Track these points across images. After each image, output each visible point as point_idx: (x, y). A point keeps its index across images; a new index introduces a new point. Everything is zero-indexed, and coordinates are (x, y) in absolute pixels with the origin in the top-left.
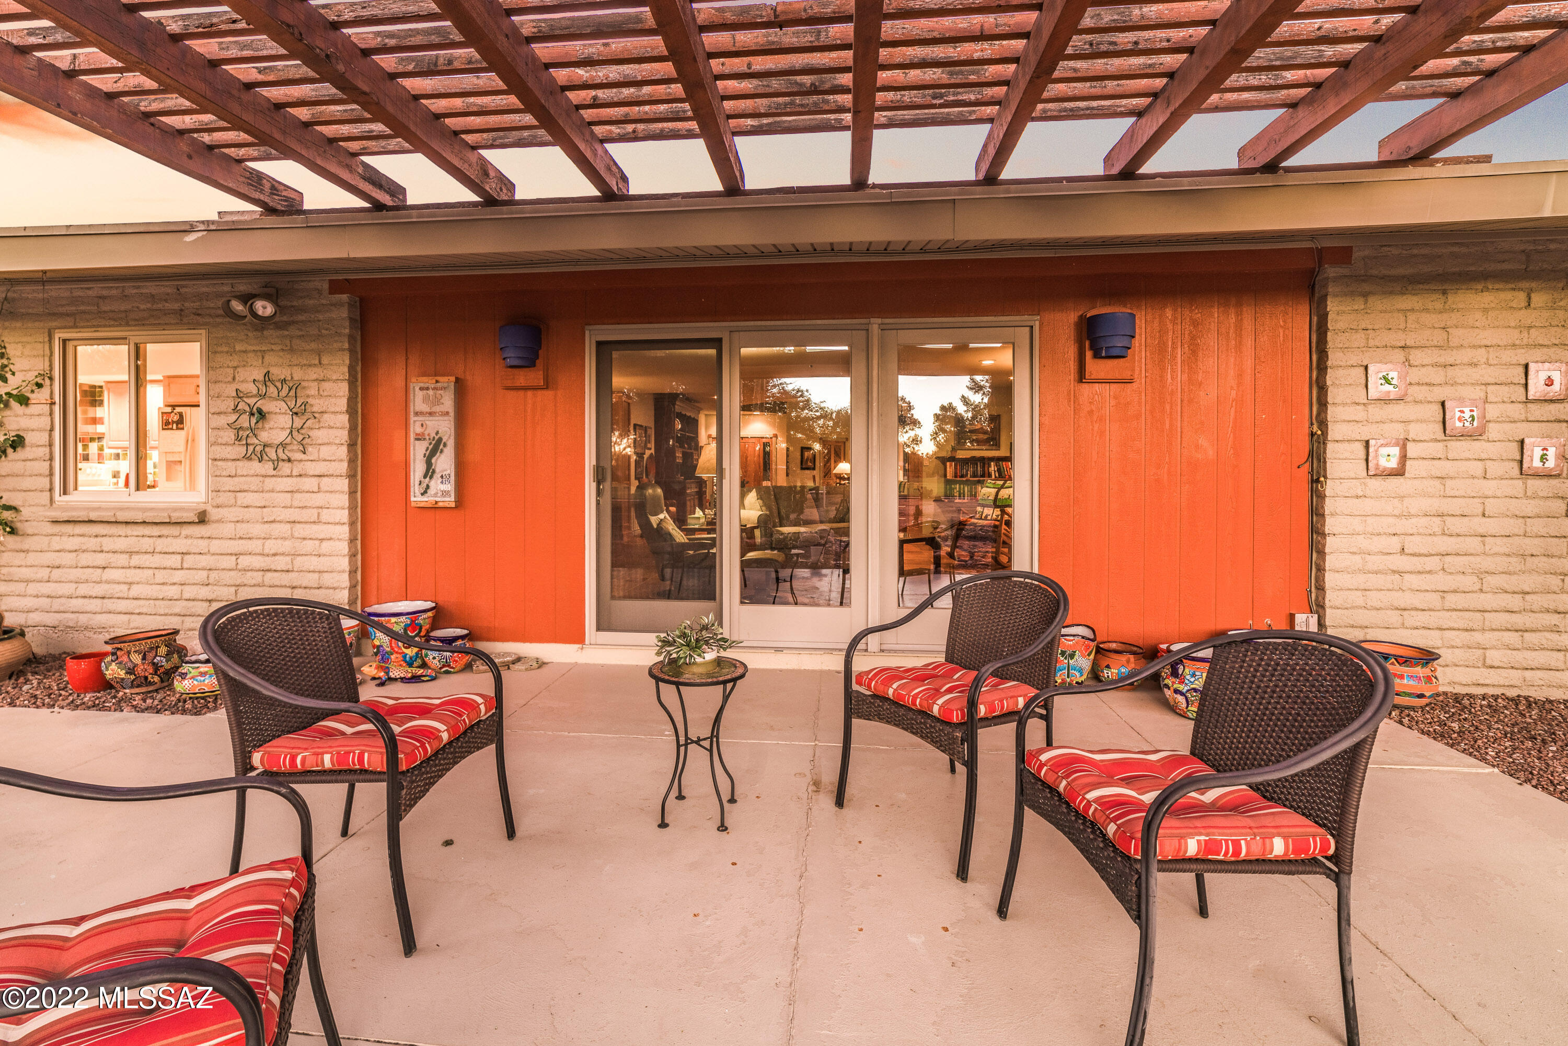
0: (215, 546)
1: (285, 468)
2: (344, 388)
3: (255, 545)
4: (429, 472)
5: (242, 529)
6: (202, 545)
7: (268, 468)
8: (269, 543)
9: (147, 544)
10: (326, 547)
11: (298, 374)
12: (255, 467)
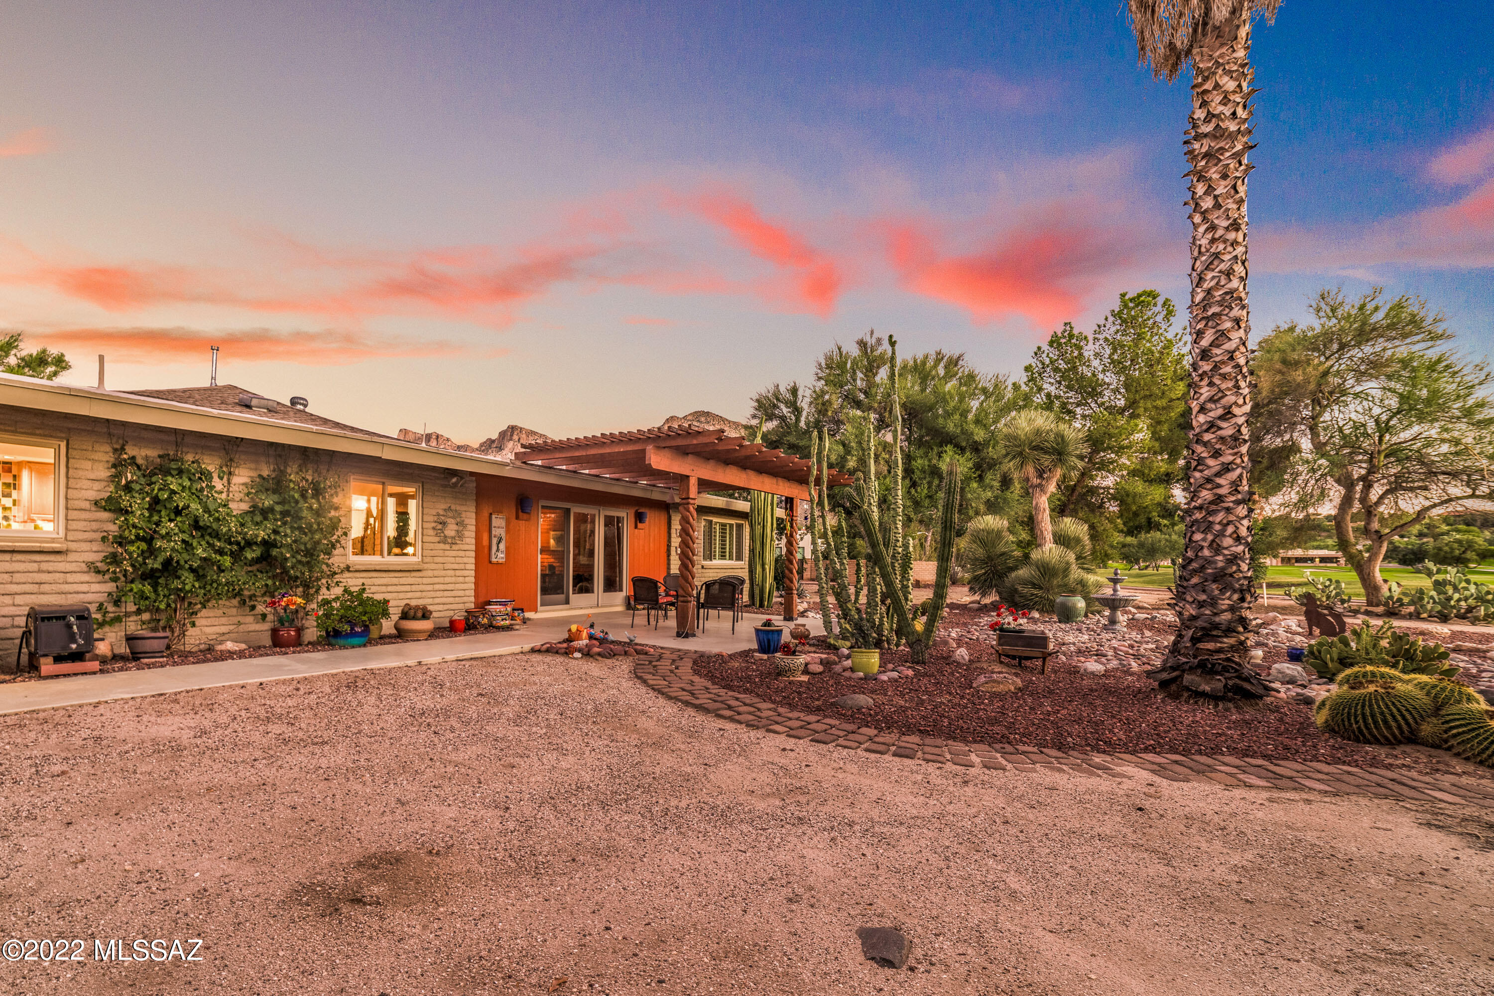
0: (425, 581)
1: (454, 547)
2: (474, 515)
3: (441, 580)
4: (498, 550)
5: (436, 573)
6: (419, 580)
7: (447, 547)
8: (446, 579)
9: (395, 581)
10: (467, 579)
11: (458, 508)
12: (442, 546)
